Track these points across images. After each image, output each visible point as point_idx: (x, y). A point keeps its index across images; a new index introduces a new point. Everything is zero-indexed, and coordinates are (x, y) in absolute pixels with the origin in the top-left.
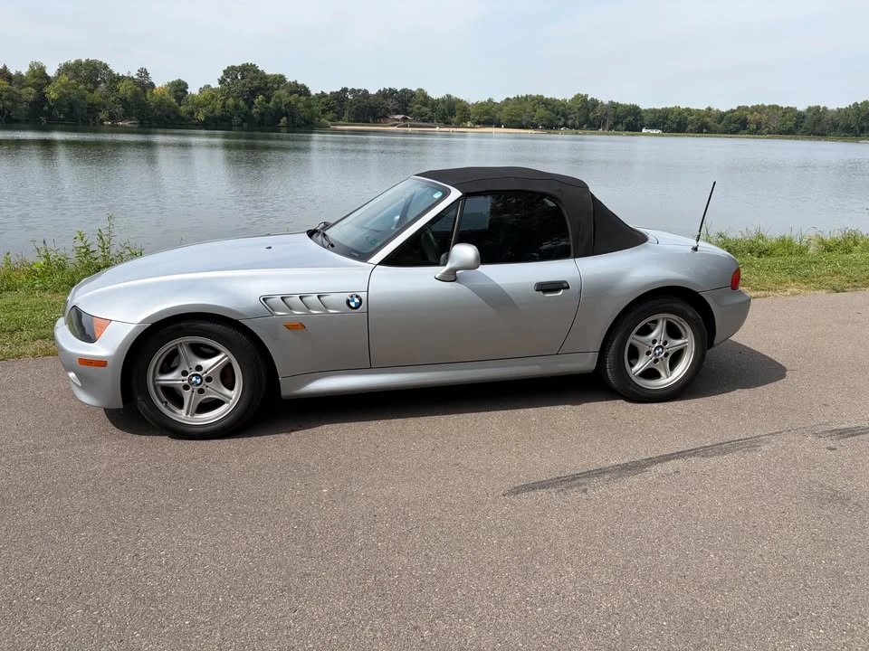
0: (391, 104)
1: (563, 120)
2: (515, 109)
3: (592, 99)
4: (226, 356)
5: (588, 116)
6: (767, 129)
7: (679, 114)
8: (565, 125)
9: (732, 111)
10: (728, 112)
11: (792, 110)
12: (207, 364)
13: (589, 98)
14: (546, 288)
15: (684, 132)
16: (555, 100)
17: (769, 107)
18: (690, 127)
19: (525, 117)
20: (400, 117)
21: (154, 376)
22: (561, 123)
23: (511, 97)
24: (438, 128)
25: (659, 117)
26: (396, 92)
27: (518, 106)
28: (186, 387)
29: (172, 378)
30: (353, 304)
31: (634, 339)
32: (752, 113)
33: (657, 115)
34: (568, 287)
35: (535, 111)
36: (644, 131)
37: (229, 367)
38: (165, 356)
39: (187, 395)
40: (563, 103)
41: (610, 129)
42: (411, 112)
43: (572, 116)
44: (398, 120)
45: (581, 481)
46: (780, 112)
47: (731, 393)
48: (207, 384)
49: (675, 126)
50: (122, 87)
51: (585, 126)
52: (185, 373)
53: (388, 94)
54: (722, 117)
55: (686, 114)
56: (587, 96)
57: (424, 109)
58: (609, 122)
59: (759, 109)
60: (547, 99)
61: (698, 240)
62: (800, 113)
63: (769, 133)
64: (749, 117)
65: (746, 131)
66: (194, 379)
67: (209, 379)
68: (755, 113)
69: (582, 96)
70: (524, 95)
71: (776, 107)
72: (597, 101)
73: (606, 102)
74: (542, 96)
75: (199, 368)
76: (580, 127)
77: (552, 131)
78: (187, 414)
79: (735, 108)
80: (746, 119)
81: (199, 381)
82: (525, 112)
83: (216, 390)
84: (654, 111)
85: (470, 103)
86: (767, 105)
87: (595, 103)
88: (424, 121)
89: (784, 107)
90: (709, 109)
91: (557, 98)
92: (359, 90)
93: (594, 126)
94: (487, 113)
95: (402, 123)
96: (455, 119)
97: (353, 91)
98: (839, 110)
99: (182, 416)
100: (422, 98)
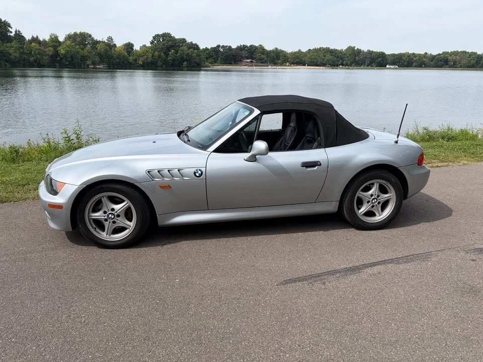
0: (244, 53)
1: (341, 61)
2: (314, 55)
3: (358, 49)
4: (127, 203)
5: (355, 58)
6: (460, 65)
7: (408, 56)
8: (342, 65)
9: (439, 54)
10: (437, 55)
11: (475, 53)
12: (117, 207)
13: (356, 49)
14: (307, 165)
15: (411, 67)
16: (337, 50)
17: (461, 52)
18: (414, 64)
19: (319, 60)
20: (249, 60)
21: (89, 213)
22: (340, 63)
23: (312, 49)
24: (270, 67)
25: (397, 58)
26: (247, 46)
27: (315, 54)
28: (106, 220)
29: (99, 215)
30: (197, 174)
31: (360, 194)
32: (451, 55)
33: (395, 58)
34: (320, 165)
35: (325, 56)
36: (387, 66)
37: (129, 209)
38: (95, 202)
39: (106, 224)
40: (341, 52)
41: (368, 66)
42: (255, 58)
43: (346, 59)
44: (248, 62)
45: (323, 277)
46: (468, 55)
47: (418, 225)
48: (117, 218)
49: (406, 63)
50: (99, 47)
51: (354, 64)
52: (105, 212)
53: (242, 48)
54: (433, 58)
55: (412, 57)
56: (354, 47)
57: (263, 56)
58: (367, 62)
59: (455, 53)
60: (332, 50)
61: (398, 137)
62: (479, 55)
63: (461, 67)
64: (450, 58)
65: (447, 66)
66: (110, 216)
67: (118, 216)
68: (453, 56)
69: (352, 47)
70: (319, 47)
71: (465, 52)
72: (360, 50)
73: (366, 50)
74: (329, 48)
75: (113, 210)
76: (351, 65)
77: (335, 67)
78: (107, 235)
79: (441, 53)
80: (448, 59)
81: (113, 217)
82: (319, 57)
83: (122, 222)
84: (393, 55)
85: (288, 52)
86: (459, 51)
87: (359, 51)
88: (262, 63)
89: (470, 52)
90: (426, 53)
91: (337, 49)
92: (227, 46)
93: (359, 64)
94: (297, 57)
95: (250, 64)
96: (279, 61)
97: (223, 47)
99: (104, 236)
100: (261, 50)
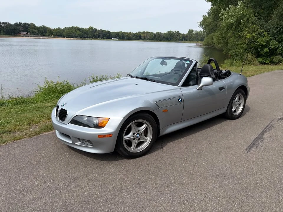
0: (21, 28)
1: (86, 35)
2: (69, 31)
3: (95, 28)
5: (94, 34)
6: (147, 39)
7: (122, 34)
8: (88, 38)
9: (137, 33)
10: (135, 33)
11: (153, 33)
13: (94, 28)
15: (124, 39)
16: (83, 29)
17: (146, 32)
18: (126, 38)
19: (73, 34)
20: (25, 33)
22: (86, 36)
23: (67, 27)
24: (41, 37)
25: (117, 35)
26: (22, 24)
27: (70, 30)
32: (142, 34)
33: (116, 34)
35: (76, 32)
36: (112, 39)
40: (85, 30)
41: (102, 38)
42: (29, 31)
43: (89, 34)
44: (24, 34)
46: (149, 34)
49: (121, 37)
51: (94, 37)
53: (19, 25)
54: (134, 35)
55: (124, 34)
56: (93, 27)
57: (35, 30)
58: (101, 36)
59: (144, 33)
60: (80, 28)
62: (155, 34)
63: (147, 40)
64: (141, 35)
65: (141, 39)
68: (143, 34)
69: (91, 27)
70: (72, 26)
71: (148, 32)
72: (96, 29)
73: (99, 30)
74: (78, 27)
76: (92, 37)
77: (83, 39)
79: (137, 32)
80: (141, 36)
82: (73, 32)
84: (114, 33)
85: (52, 29)
86: (146, 31)
87: (96, 30)
88: (35, 35)
89: (150, 32)
90: (130, 32)
91: (83, 28)
92: (6, 23)
93: (97, 37)
94: (59, 32)
95: (26, 36)
96: (47, 34)
97: (3, 23)
98: (164, 33)
100: (33, 26)
